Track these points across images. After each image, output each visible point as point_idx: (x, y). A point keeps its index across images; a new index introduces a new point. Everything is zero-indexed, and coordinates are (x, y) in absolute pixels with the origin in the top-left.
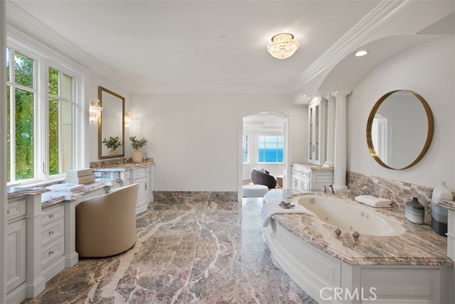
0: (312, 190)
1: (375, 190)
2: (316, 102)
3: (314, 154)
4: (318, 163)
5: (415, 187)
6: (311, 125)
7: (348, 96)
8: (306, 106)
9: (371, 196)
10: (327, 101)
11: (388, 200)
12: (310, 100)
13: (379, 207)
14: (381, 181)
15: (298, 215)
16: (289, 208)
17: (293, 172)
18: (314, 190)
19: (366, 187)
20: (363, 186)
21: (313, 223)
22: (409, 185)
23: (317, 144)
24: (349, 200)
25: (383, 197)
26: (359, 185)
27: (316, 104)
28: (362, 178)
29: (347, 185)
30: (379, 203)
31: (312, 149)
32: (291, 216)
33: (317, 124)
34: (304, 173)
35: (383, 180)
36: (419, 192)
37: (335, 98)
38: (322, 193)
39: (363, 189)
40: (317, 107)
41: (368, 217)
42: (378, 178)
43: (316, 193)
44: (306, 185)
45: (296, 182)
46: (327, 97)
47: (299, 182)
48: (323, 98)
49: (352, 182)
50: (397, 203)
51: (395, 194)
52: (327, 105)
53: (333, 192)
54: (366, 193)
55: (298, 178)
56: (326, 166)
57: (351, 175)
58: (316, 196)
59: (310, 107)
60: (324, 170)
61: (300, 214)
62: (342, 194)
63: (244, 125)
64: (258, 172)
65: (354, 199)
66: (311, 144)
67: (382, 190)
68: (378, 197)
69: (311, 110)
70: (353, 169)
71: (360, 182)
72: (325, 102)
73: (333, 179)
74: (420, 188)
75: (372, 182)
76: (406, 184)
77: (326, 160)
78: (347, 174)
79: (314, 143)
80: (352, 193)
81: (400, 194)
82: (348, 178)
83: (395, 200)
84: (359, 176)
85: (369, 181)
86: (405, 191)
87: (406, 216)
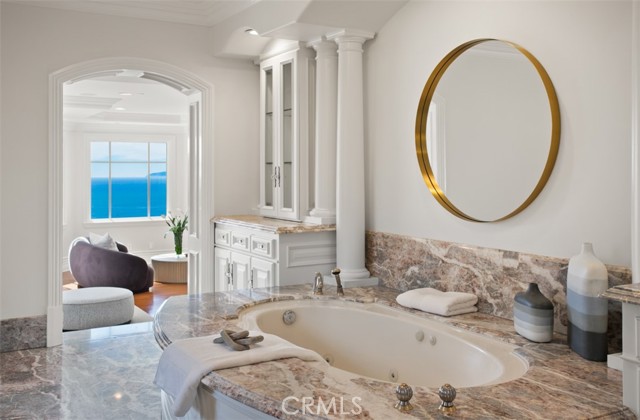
0: (282, 289)
1: (439, 275)
2: (281, 52)
3: (278, 193)
4: (292, 214)
5: (527, 260)
6: (269, 114)
7: (367, 44)
8: (253, 63)
9: (429, 289)
10: (312, 52)
11: (470, 295)
12: (266, 47)
13: (454, 315)
14: (453, 250)
15: (279, 365)
16: (246, 347)
17: (220, 241)
18: (288, 288)
19: (415, 269)
20: (407, 266)
21: (326, 381)
22: (515, 256)
23: (288, 163)
24: (381, 305)
25: (457, 289)
26: (399, 265)
27: (286, 58)
28: (405, 246)
29: (367, 267)
30: (455, 304)
31: (274, 176)
32: (260, 369)
33: (287, 111)
34: (255, 245)
35: (458, 250)
36: (537, 270)
37: (336, 47)
38: (311, 294)
39: (409, 273)
40: (287, 68)
41: (434, 342)
42: (445, 245)
43: (296, 296)
44: (262, 276)
45: (231, 270)
46: (315, 43)
47: (241, 270)
48: (302, 44)
49: (381, 258)
50: (491, 301)
51: (484, 278)
52: (312, 63)
53: (340, 286)
54: (416, 283)
55: (236, 257)
56: (313, 220)
57: (379, 241)
58: (296, 305)
59: (265, 65)
60: (311, 233)
61: (282, 359)
62: (360, 292)
63: (66, 110)
64: (95, 249)
65: (393, 303)
66: (269, 164)
67: (454, 273)
68: (445, 290)
69: (269, 73)
70: (381, 227)
71: (399, 257)
72: (309, 53)
73: (334, 255)
74: (537, 262)
75: (430, 256)
76: (507, 254)
77: (312, 205)
78: (369, 239)
79: (278, 162)
80: (381, 286)
81: (496, 277)
82: (371, 250)
83: (486, 294)
84: (398, 241)
85: (422, 252)
86: (506, 269)
87: (517, 328)
